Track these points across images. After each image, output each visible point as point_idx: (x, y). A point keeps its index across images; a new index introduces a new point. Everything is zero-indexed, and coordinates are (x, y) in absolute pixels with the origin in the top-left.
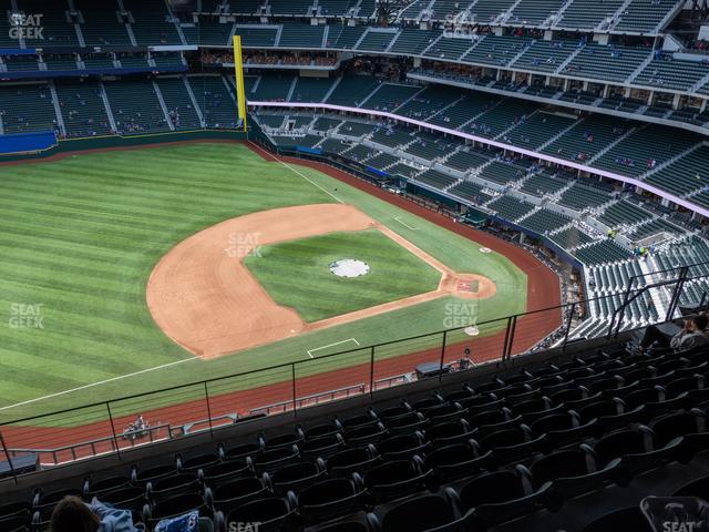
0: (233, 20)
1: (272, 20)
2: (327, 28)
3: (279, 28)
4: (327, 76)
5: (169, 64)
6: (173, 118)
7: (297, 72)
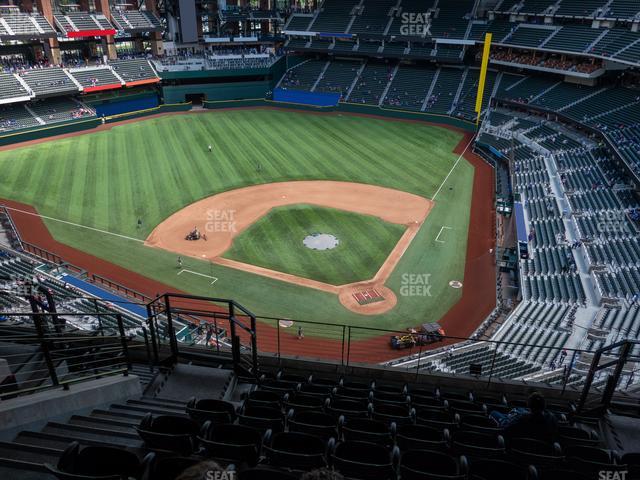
0: (522, 19)
1: (556, 21)
2: (605, 32)
3: (557, 29)
4: (591, 84)
5: (448, 55)
6: (430, 101)
7: (563, 76)
